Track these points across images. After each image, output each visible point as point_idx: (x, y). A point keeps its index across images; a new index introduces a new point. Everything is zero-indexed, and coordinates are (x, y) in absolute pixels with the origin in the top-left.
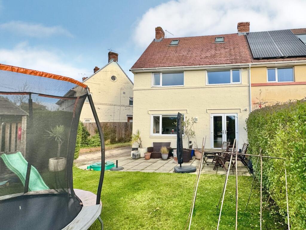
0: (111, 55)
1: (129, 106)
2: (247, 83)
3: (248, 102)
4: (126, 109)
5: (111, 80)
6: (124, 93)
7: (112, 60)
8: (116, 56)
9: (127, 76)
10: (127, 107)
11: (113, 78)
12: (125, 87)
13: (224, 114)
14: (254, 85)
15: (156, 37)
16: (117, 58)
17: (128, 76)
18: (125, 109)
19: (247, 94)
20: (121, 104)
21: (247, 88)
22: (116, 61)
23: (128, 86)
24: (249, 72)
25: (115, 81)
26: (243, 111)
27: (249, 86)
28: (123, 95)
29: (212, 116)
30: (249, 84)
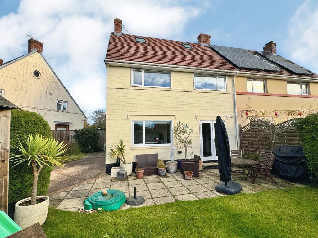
0: (33, 43)
1: (57, 111)
2: (231, 91)
3: (233, 109)
4: (53, 114)
5: (34, 75)
6: (51, 94)
7: (34, 51)
8: (40, 47)
9: (54, 74)
10: (54, 112)
11: (36, 74)
12: (52, 87)
13: (212, 121)
14: (238, 93)
15: (115, 29)
16: (42, 49)
17: (56, 74)
18: (51, 114)
19: (232, 101)
20: (47, 108)
21: (232, 95)
22: (41, 53)
23: (56, 86)
24: (233, 80)
25: (38, 77)
26: (229, 118)
27: (234, 94)
28: (49, 96)
29: (201, 122)
30: (234, 92)
